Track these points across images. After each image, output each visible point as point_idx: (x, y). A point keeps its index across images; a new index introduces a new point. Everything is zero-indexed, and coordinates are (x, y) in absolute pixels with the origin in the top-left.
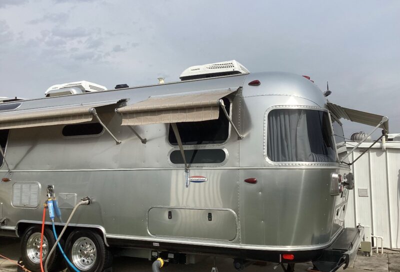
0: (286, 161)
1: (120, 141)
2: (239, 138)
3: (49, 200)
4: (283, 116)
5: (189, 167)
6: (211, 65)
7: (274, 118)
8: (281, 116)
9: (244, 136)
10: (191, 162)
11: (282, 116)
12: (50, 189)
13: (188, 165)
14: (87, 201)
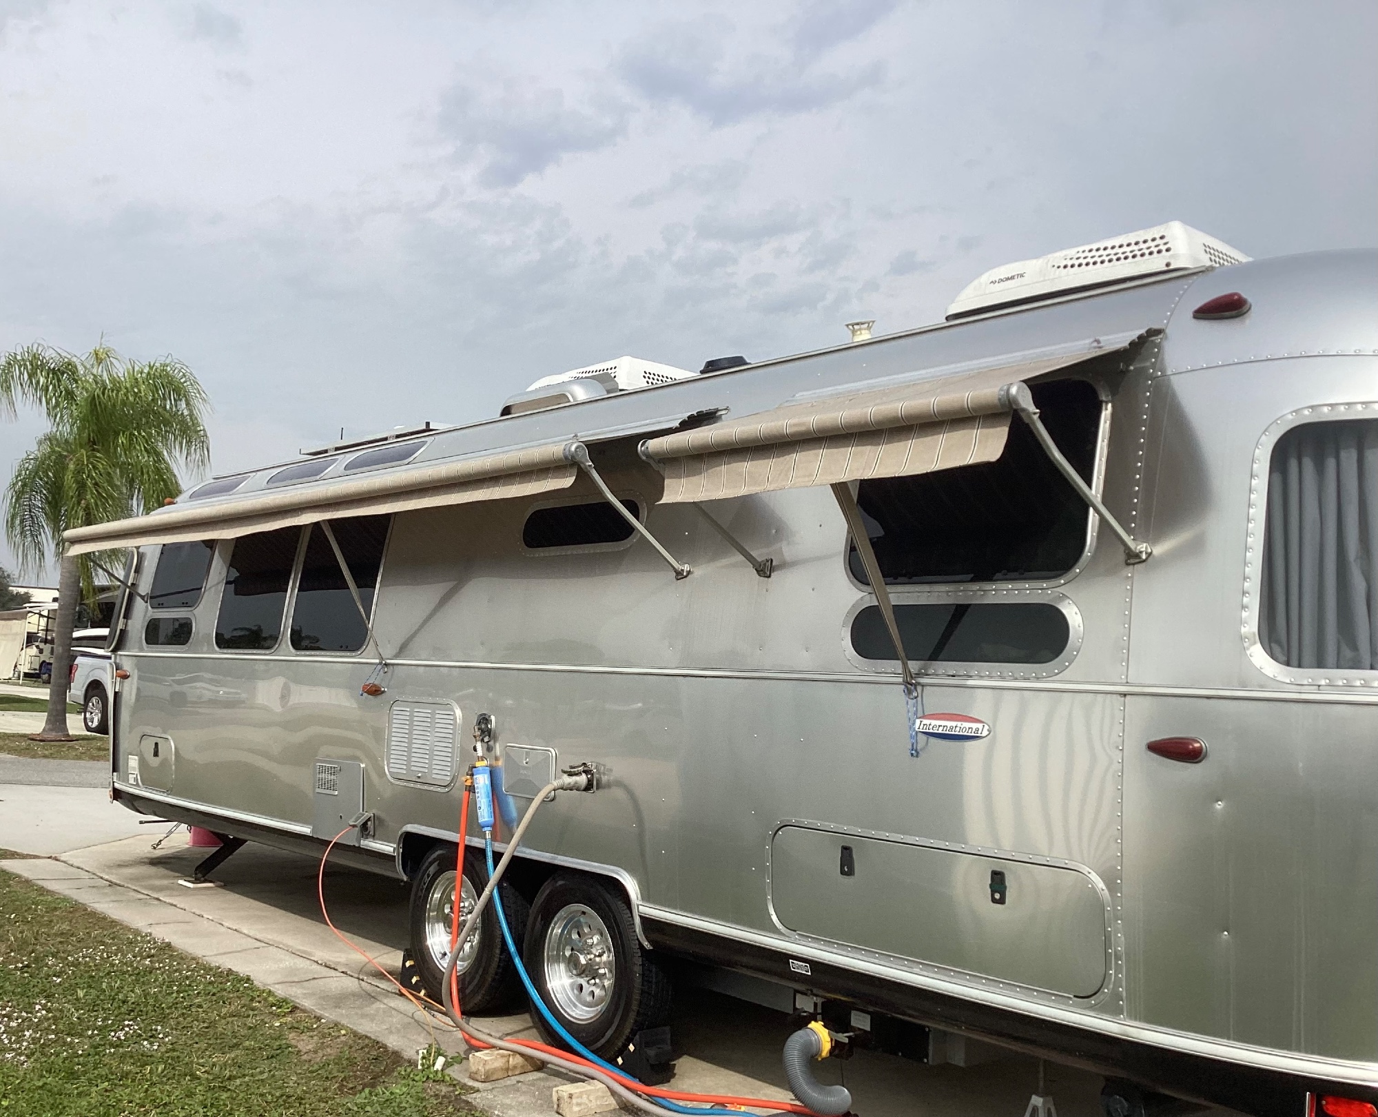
2: (1132, 558)
3: (478, 764)
4: (1354, 454)
5: (919, 675)
6: (1072, 252)
7: (1308, 464)
8: (1343, 454)
9: (1158, 550)
10: (934, 656)
11: (1349, 458)
12: (484, 730)
13: (914, 666)
14: (583, 779)
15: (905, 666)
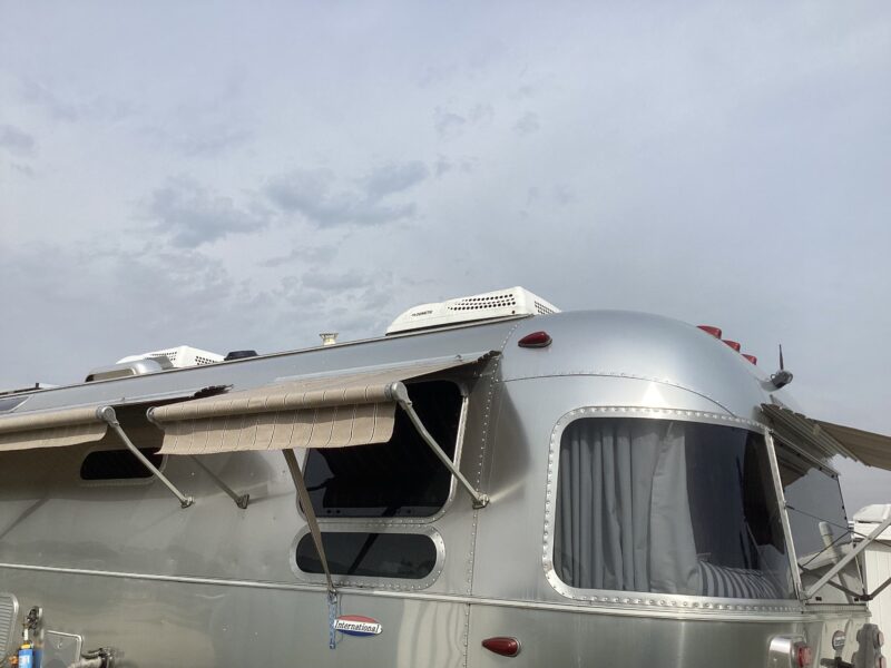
0: (614, 587)
1: (190, 499)
2: (477, 505)
3: (23, 647)
4: (611, 440)
5: (339, 585)
6: (460, 300)
7: (584, 444)
8: (604, 439)
9: (493, 499)
10: (353, 570)
11: (608, 441)
13: (335, 578)
14: (98, 661)
15: (329, 578)
